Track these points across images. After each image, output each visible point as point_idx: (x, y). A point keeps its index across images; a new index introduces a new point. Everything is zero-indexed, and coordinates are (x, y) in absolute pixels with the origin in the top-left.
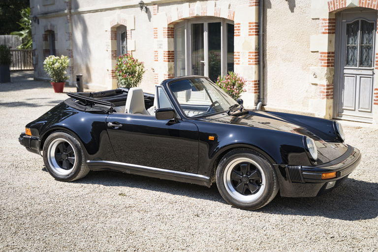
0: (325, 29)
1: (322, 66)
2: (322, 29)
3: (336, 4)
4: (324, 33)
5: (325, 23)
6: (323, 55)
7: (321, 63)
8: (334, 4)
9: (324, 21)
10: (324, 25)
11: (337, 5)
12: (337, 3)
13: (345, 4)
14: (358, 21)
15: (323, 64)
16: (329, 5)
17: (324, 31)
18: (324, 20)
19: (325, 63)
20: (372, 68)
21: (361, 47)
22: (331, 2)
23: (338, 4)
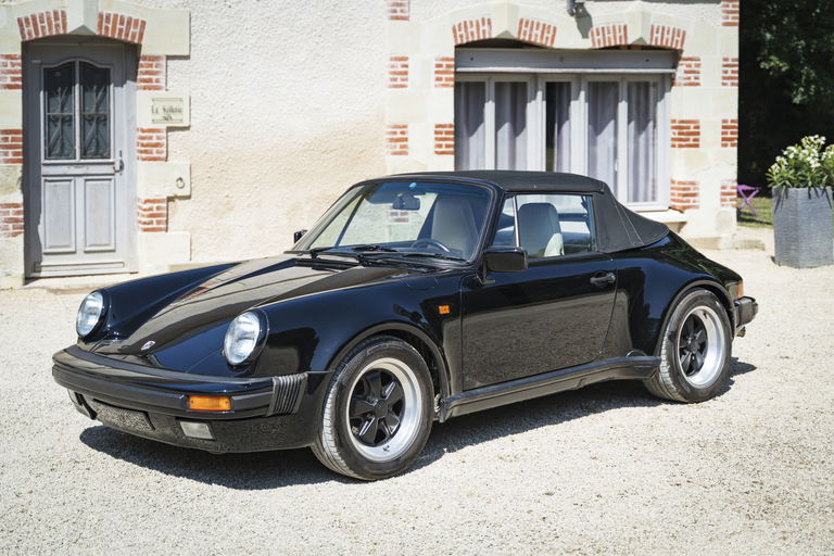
0: (14, 79)
1: (7, 161)
2: (6, 78)
3: (39, 25)
4: (9, 87)
5: (13, 65)
6: (10, 136)
7: (6, 154)
8: (35, 25)
9: (9, 61)
10: (9, 68)
11: (43, 28)
12: (42, 22)
13: (65, 27)
14: (74, 62)
15: (11, 157)
16: (21, 25)
17: (9, 82)
18: (8, 57)
19: (16, 154)
20: (111, 160)
21: (83, 118)
22: (27, 20)
23: (46, 24)
